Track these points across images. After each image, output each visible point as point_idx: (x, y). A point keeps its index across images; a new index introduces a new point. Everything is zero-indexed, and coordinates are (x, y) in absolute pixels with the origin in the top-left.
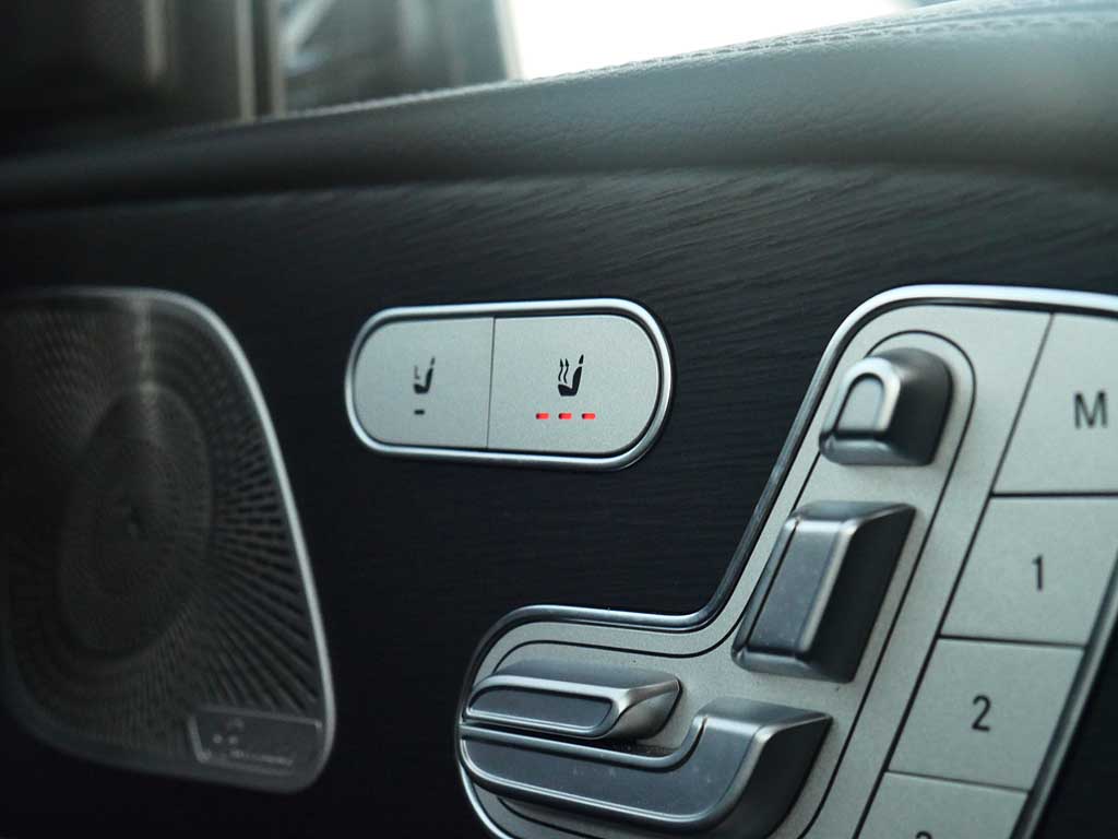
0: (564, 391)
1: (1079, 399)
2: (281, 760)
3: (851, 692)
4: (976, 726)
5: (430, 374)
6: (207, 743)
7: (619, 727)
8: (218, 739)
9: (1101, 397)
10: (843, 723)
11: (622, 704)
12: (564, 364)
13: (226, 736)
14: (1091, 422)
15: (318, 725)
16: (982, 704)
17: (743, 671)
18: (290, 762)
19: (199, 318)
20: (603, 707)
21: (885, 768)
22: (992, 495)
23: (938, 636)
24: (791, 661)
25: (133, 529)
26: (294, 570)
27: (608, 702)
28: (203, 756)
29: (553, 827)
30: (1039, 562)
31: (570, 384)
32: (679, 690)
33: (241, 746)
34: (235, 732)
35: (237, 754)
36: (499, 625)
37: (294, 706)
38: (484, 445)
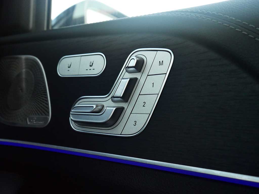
0: (90, 66)
1: (160, 62)
2: (41, 123)
3: (127, 104)
4: (143, 106)
5: (70, 65)
6: (30, 121)
7: (94, 110)
8: (32, 121)
9: (163, 61)
10: (126, 108)
11: (95, 107)
12: (91, 62)
13: (33, 120)
14: (161, 65)
15: (48, 117)
16: (144, 103)
17: (112, 102)
18: (43, 123)
19: (36, 59)
20: (92, 107)
21: (131, 113)
22: (148, 75)
23: (139, 95)
24: (119, 99)
25: (20, 91)
26: (47, 101)
27: (93, 107)
28: (29, 123)
29: (83, 127)
30: (153, 84)
31: (91, 65)
32: (103, 106)
33: (35, 121)
34: (35, 119)
35: (35, 122)
36: (78, 100)
37: (44, 115)
38: (78, 74)
